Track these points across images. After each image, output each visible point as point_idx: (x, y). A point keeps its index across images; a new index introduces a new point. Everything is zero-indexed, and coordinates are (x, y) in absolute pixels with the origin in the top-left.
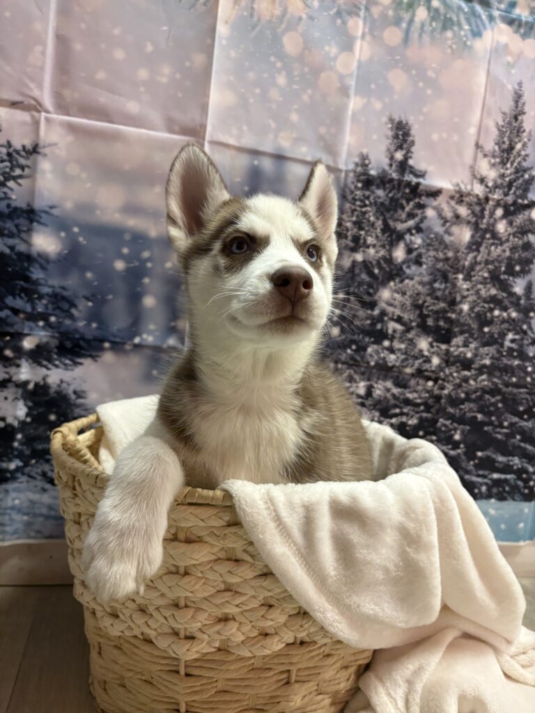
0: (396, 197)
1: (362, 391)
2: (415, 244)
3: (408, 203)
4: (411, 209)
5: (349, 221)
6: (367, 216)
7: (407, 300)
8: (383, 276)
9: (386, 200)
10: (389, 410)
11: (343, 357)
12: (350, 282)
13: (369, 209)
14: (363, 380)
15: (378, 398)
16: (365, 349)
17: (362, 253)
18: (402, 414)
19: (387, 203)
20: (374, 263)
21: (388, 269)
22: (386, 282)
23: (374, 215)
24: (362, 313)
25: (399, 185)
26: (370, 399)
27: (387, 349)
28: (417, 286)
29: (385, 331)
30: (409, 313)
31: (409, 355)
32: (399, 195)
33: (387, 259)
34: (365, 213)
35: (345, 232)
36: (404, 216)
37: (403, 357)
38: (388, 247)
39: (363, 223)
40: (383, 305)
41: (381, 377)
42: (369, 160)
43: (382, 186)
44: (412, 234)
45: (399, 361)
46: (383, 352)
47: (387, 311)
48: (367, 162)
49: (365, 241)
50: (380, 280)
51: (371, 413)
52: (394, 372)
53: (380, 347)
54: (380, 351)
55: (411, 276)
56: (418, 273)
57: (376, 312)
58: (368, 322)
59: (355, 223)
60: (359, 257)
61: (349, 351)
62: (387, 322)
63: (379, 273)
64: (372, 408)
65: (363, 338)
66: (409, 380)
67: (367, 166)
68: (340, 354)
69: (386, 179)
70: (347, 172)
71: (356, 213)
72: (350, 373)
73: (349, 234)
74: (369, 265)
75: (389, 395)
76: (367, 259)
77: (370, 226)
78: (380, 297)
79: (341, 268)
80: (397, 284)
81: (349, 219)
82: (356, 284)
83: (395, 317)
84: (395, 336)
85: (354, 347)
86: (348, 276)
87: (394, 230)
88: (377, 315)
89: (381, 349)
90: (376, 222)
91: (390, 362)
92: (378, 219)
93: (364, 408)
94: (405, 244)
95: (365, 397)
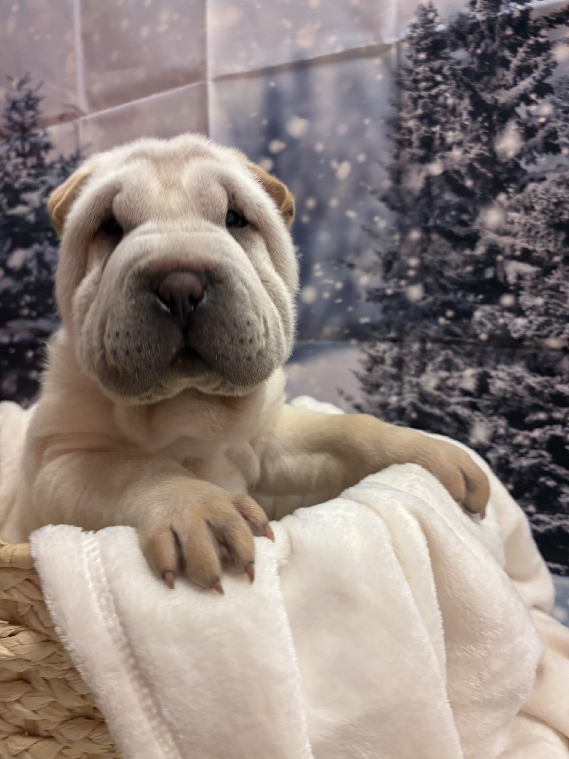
0: (489, 50)
1: (470, 384)
2: (538, 117)
3: (514, 52)
4: (523, 60)
5: (411, 118)
6: (441, 100)
7: (536, 219)
8: (482, 188)
9: (472, 63)
10: (525, 416)
11: (433, 331)
12: (426, 211)
13: (443, 87)
14: (470, 366)
15: (501, 394)
16: (469, 314)
17: (439, 161)
18: (552, 422)
19: (474, 66)
20: (463, 170)
21: (490, 175)
22: (490, 196)
23: (453, 95)
24: (454, 257)
25: (491, 29)
26: (485, 396)
27: (510, 309)
28: (554, 189)
29: (501, 280)
30: (545, 241)
31: (555, 316)
32: (495, 45)
33: (488, 157)
34: (436, 97)
35: (407, 137)
36: (509, 76)
37: (541, 319)
38: (485, 139)
39: (435, 112)
40: (492, 236)
41: (503, 358)
42: (434, 11)
43: (460, 43)
44: (529, 102)
45: (534, 327)
46: (503, 316)
47: (501, 245)
48: (431, 16)
49: (443, 139)
50: (478, 197)
51: (491, 421)
52: (525, 347)
53: (497, 307)
54: (498, 314)
55: (540, 176)
56: (553, 166)
57: (480, 250)
58: (469, 269)
59: (421, 118)
60: (436, 168)
61: (442, 321)
62: (502, 263)
63: (475, 185)
64: (491, 411)
65: (464, 296)
66: (558, 360)
67: (431, 21)
68: (426, 327)
69: (466, 29)
70: (398, 45)
71: (421, 101)
72: (447, 355)
73: (414, 138)
74: (456, 177)
75: (520, 389)
76: (449, 168)
77: (448, 114)
78: (482, 224)
79: (409, 193)
80: (511, 195)
81: (411, 115)
82: (437, 212)
83: (518, 253)
84: (523, 285)
85: (450, 313)
86: (422, 202)
87: (495, 106)
88: (483, 255)
89: (499, 311)
90: (459, 104)
91: (516, 332)
92: (461, 98)
93: (477, 413)
94: (519, 123)
95: (476, 393)
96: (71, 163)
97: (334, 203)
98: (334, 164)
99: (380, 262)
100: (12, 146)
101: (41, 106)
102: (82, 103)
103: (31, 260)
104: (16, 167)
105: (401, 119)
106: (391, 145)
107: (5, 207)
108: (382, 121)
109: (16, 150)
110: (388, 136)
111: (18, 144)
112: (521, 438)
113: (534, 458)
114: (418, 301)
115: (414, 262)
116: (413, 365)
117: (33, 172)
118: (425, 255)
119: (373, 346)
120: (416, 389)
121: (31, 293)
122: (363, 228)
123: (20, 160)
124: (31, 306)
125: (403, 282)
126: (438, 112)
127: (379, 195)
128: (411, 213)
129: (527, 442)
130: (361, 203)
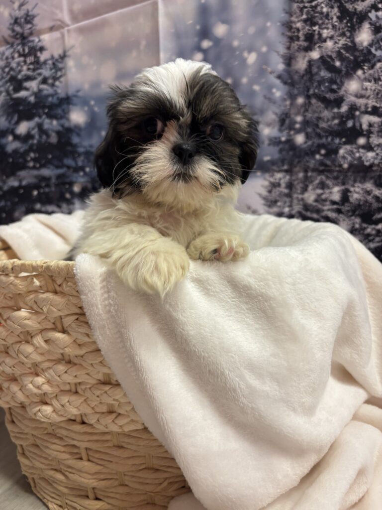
1: (336, 197)
5: (299, 21)
6: (319, 9)
8: (346, 67)
10: (373, 215)
11: (312, 164)
12: (308, 84)
14: (337, 185)
15: (357, 202)
16: (336, 152)
17: (318, 49)
20: (334, 55)
22: (352, 72)
23: (326, 6)
24: (326, 114)
26: (346, 204)
27: (363, 147)
29: (358, 128)
33: (350, 46)
34: (316, 7)
35: (296, 34)
38: (348, 34)
39: (315, 17)
40: (353, 99)
41: (358, 179)
44: (378, 9)
45: (380, 158)
46: (359, 152)
47: (358, 105)
49: (320, 35)
50: (344, 72)
51: (350, 220)
52: (373, 171)
53: (354, 146)
54: (355, 150)
57: (344, 108)
58: (336, 121)
59: (305, 21)
60: (315, 55)
61: (318, 157)
62: (359, 117)
63: (342, 65)
64: (350, 214)
65: (332, 140)
68: (307, 162)
71: (305, 10)
72: (321, 179)
73: (301, 34)
74: (329, 60)
75: (369, 198)
76: (325, 54)
77: (324, 18)
78: (346, 91)
79: (297, 72)
80: (366, 71)
81: (299, 19)
82: (315, 84)
83: (370, 109)
84: (372, 131)
85: (323, 152)
86: (305, 78)
87: (355, 12)
88: (346, 111)
89: (356, 148)
90: (331, 12)
91: (367, 161)
92: (332, 7)
93: (341, 215)
94: (370, 23)
95: (340, 203)
96: (60, 60)
97: (244, 80)
98: (245, 54)
99: (277, 119)
100: (15, 49)
101: (36, 21)
102: (67, 18)
103: (33, 129)
104: (18, 64)
105: (291, 22)
106: (285, 40)
107: (12, 92)
108: (279, 24)
109: (19, 52)
110: (283, 34)
111: (20, 48)
112: (370, 230)
113: (378, 242)
114: (301, 145)
115: (299, 119)
116: (299, 187)
117: (31, 67)
118: (307, 114)
119: (272, 176)
120: (301, 203)
121: (34, 152)
122: (265, 97)
123: (22, 59)
124: (34, 160)
125: (292, 132)
126: (317, 16)
127: (275, 74)
128: (298, 86)
129: (374, 232)
130: (263, 80)
